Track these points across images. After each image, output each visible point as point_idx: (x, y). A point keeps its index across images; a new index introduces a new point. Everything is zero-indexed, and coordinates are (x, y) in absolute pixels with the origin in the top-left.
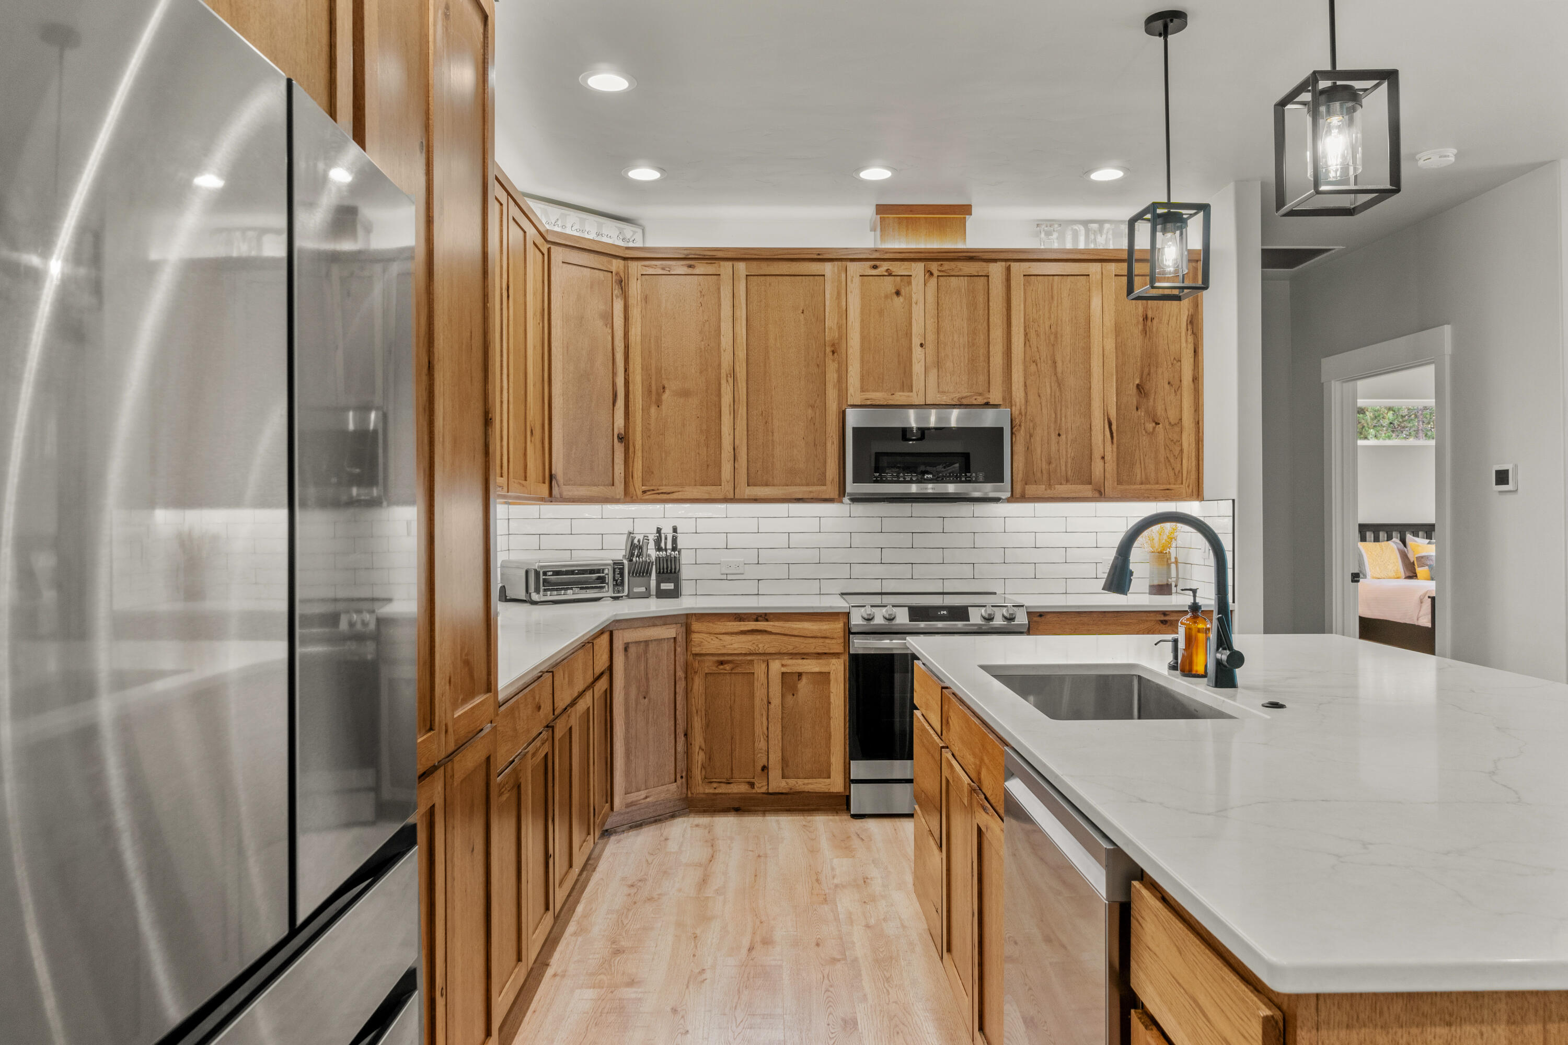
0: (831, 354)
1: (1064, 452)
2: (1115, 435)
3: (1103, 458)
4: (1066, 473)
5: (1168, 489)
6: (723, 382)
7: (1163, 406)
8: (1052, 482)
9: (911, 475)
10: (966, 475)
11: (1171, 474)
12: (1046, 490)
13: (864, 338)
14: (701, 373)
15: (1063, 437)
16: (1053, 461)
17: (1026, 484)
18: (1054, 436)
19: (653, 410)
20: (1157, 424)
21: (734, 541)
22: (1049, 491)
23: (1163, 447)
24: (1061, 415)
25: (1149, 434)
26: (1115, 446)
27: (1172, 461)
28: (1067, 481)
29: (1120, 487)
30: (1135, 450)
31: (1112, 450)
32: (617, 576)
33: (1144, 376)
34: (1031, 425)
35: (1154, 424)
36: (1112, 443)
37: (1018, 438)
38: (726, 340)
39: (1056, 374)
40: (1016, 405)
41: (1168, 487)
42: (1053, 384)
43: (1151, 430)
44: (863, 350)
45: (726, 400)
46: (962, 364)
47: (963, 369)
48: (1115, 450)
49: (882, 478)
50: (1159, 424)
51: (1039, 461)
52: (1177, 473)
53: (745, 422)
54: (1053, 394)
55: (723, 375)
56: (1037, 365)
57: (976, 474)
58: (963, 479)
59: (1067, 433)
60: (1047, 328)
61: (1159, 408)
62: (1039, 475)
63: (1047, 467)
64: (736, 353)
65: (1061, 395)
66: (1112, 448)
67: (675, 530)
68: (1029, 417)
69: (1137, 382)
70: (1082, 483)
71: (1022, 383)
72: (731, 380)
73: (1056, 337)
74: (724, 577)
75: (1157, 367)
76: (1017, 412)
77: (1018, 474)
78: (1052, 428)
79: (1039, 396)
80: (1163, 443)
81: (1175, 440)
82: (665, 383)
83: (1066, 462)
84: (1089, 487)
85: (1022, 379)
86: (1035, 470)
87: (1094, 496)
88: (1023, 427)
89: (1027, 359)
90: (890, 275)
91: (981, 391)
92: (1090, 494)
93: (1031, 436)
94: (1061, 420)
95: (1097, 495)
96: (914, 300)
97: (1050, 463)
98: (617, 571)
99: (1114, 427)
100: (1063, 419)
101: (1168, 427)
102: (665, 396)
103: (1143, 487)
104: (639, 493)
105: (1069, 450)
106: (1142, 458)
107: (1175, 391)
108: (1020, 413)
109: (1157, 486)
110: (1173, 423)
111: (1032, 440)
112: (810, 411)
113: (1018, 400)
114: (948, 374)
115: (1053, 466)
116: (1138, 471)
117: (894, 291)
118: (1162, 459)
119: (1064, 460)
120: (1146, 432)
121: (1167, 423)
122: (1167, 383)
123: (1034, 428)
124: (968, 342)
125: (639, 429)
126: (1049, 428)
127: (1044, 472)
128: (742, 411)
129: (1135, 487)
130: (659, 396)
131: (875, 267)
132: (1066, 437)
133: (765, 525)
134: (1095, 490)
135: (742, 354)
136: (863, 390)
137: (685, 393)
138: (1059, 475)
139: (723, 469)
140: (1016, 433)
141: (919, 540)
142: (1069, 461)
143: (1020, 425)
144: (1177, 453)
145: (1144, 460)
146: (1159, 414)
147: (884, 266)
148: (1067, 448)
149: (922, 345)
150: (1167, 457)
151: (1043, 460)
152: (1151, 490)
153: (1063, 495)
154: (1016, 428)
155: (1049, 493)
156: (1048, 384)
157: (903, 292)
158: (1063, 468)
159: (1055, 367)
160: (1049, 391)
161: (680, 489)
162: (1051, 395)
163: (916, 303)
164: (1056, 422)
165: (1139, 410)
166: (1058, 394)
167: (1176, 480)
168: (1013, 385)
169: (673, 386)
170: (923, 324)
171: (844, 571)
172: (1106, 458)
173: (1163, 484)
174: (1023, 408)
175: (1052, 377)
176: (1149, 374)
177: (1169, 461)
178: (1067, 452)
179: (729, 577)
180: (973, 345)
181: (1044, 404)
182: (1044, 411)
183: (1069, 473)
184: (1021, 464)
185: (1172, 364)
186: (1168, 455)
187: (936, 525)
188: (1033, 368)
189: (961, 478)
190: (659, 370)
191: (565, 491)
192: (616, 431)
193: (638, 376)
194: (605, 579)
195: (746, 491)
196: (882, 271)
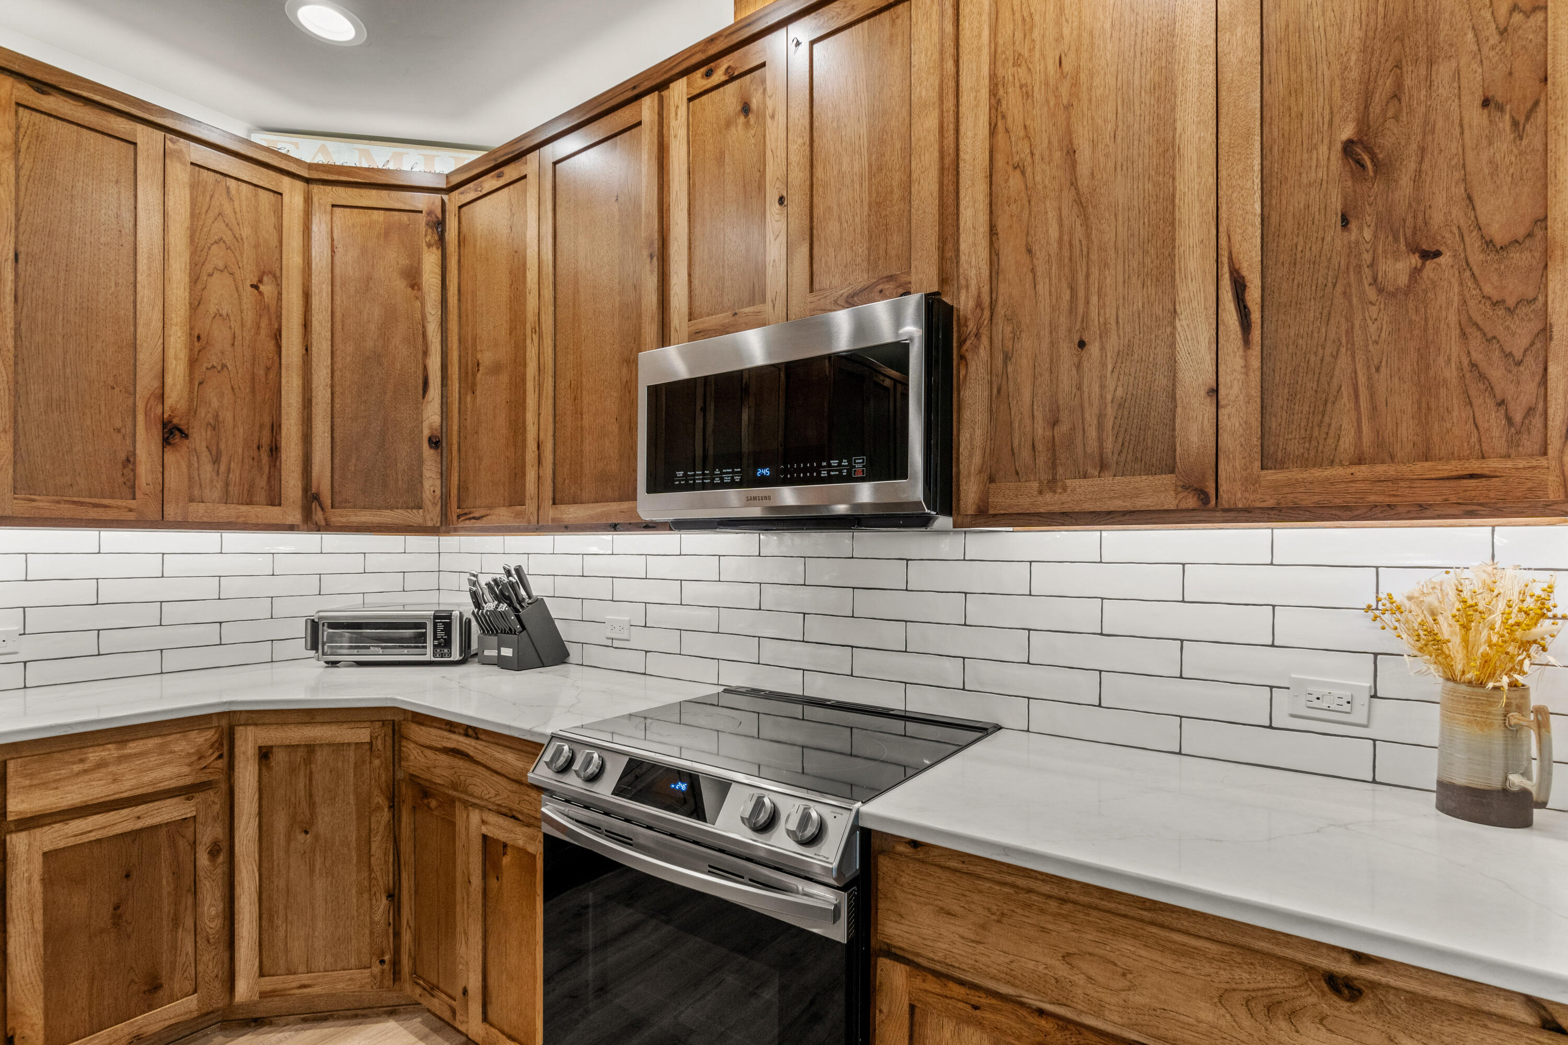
0: (649, 260)
1: (1096, 389)
2: (1256, 316)
3: (1215, 391)
4: (1101, 447)
5: (1472, 476)
6: (528, 341)
7: (1459, 191)
8: (1060, 470)
9: (733, 472)
10: (829, 465)
11: (1493, 421)
12: (1041, 492)
13: (693, 217)
14: (510, 334)
15: (1094, 349)
16: (1064, 415)
17: (992, 480)
18: (1066, 350)
19: (468, 395)
20: (1429, 255)
21: (620, 590)
22: (1049, 497)
23: (1455, 333)
24: (1087, 289)
25: (1393, 295)
26: (1256, 350)
27: (1496, 373)
28: (1103, 466)
29: (1271, 476)
30: (1335, 357)
31: (1246, 366)
32: (441, 634)
33: (1376, 108)
34: (1008, 329)
35: (1415, 260)
36: (1247, 342)
37: (972, 368)
39: (1074, 183)
40: (967, 287)
41: (1475, 466)
42: (1065, 212)
43: (1403, 280)
44: (692, 241)
45: (532, 368)
46: (857, 219)
47: (858, 231)
48: (1256, 363)
49: (687, 481)
50: (1438, 254)
51: (1028, 422)
52: (1518, 417)
53: (550, 402)
54: (1066, 238)
55: (529, 332)
56: (1023, 173)
57: (850, 462)
58: (824, 474)
59: (1104, 333)
60: (1052, 68)
61: (1440, 199)
62: (1026, 454)
63: (1048, 433)
64: (542, 293)
65: (1088, 236)
66: (1246, 358)
68: (1001, 311)
69: (1347, 132)
70: (1149, 470)
71: (983, 228)
72: (535, 337)
73: (1075, 84)
74: (609, 643)
75: (1431, 62)
76: (971, 304)
77: (971, 456)
78: (1062, 332)
79: (1029, 251)
80: (1453, 319)
81: (1511, 302)
82: (479, 356)
83: (1101, 416)
84: (1167, 479)
85: (983, 218)
86: (1016, 444)
87: (1183, 506)
88: (985, 340)
89: (1000, 163)
90: (732, 79)
91: (894, 271)
92: (1169, 501)
93: (1007, 358)
94: (1087, 302)
95: (1191, 502)
96: (769, 112)
97: (1055, 423)
98: (440, 627)
99: (1253, 295)
100: (1094, 299)
101: (1476, 256)
102: (479, 376)
103: (1363, 471)
104: (455, 518)
105: (1111, 383)
106: (1362, 379)
107: (1515, 124)
108: (979, 305)
109: (1421, 468)
110: (1500, 238)
111: (1010, 369)
112: (625, 370)
113: (973, 273)
114: (831, 250)
115: (1064, 427)
116: (1347, 424)
117: (739, 108)
118: (1451, 374)
119: (1095, 410)
120: (1380, 291)
121: (1474, 243)
122: (1478, 102)
123: (1015, 337)
124: (870, 165)
125: (455, 424)
126: (1053, 327)
127: (1040, 447)
128: (550, 383)
129: (1329, 472)
130: (474, 375)
131: (708, 74)
132: (1102, 348)
134: (1186, 488)
135: (548, 293)
136: (691, 310)
137: (496, 369)
138: (1079, 450)
139: (528, 478)
140: (969, 356)
141: (866, 603)
142: (1110, 411)
143: (978, 335)
144: (1518, 343)
145: (1371, 388)
146: (1437, 218)
147: (725, 63)
148: (1103, 377)
149: (781, 200)
150: (1473, 365)
151: (1039, 415)
152: (1395, 480)
153: (1088, 507)
154: (968, 343)
155: (1051, 502)
156: (1052, 215)
157: (754, 104)
158: (1092, 433)
159: (1073, 165)
160: (1054, 232)
161: (488, 512)
162: (1060, 241)
163: (773, 117)
164: (1072, 310)
165: (1353, 226)
166: (1079, 232)
167: (1513, 442)
168: (963, 237)
169: (487, 357)
170: (784, 155)
171: (748, 650)
172: (1222, 391)
173: (1451, 457)
174: (986, 289)
175: (1065, 192)
176: (1396, 96)
177: (1482, 377)
178: (1102, 387)
179: (616, 644)
180: (880, 169)
181: (1040, 270)
182: (1043, 288)
183: (1109, 445)
184: (978, 432)
185: (1503, 32)
186: (1477, 356)
187: (892, 574)
188: (1016, 181)
189: (819, 473)
190: (474, 340)
191: (337, 517)
192: (426, 433)
193: (454, 356)
194: (424, 634)
195: (551, 513)
196: (719, 76)
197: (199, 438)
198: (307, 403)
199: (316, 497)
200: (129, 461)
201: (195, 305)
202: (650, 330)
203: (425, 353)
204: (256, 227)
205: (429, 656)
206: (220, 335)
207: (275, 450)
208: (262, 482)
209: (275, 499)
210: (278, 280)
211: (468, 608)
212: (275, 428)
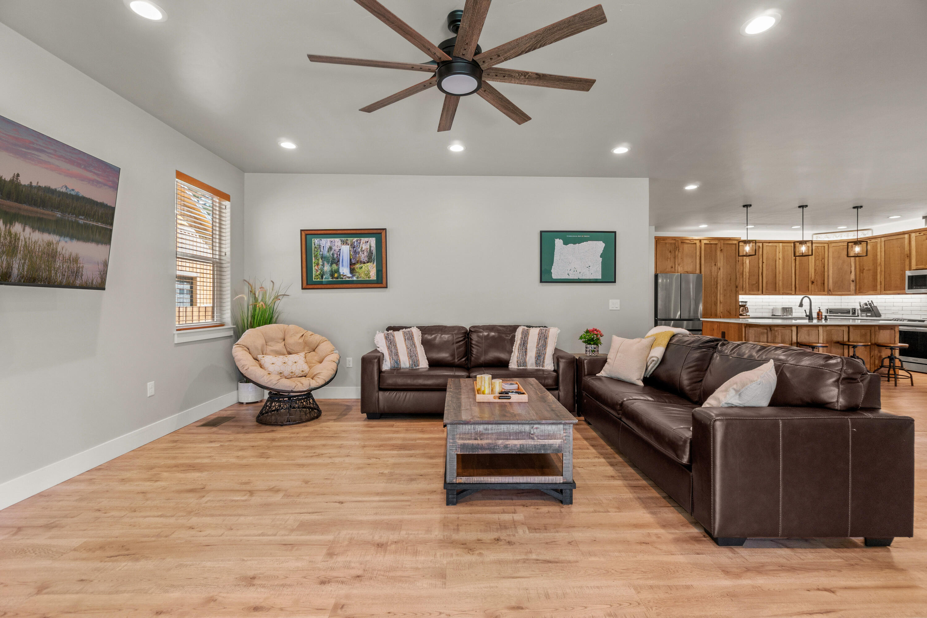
0: (907, 258)
6: (878, 267)
13: (916, 252)
14: (873, 265)
19: (862, 274)
21: (895, 304)
32: (853, 312)
38: (879, 257)
44: (916, 256)
45: (879, 270)
49: (916, 288)
53: (883, 276)
55: (878, 265)
64: (881, 259)
67: (872, 301)
72: (880, 266)
74: (892, 313)
82: (864, 268)
90: (925, 235)
98: (853, 310)
104: (858, 293)
112: (901, 272)
117: (925, 239)
125: (858, 279)
128: (883, 273)
130: (863, 271)
131: (920, 233)
133: (905, 300)
135: (883, 260)
136: (916, 265)
137: (869, 270)
139: (878, 287)
147: (924, 233)
161: (867, 292)
169: (866, 268)
179: (894, 313)
190: (863, 265)
191: (833, 293)
192: (851, 280)
193: (858, 267)
194: (849, 312)
195: (884, 292)
196: (922, 234)
197: (815, 283)
198: (828, 276)
199: (830, 290)
200: (808, 287)
201: (815, 265)
202: (907, 267)
203: (851, 267)
204: (821, 252)
205: (851, 315)
206: (817, 269)
207: (824, 284)
208: (822, 288)
209: (824, 291)
210: (824, 259)
211: (859, 307)
212: (824, 280)
